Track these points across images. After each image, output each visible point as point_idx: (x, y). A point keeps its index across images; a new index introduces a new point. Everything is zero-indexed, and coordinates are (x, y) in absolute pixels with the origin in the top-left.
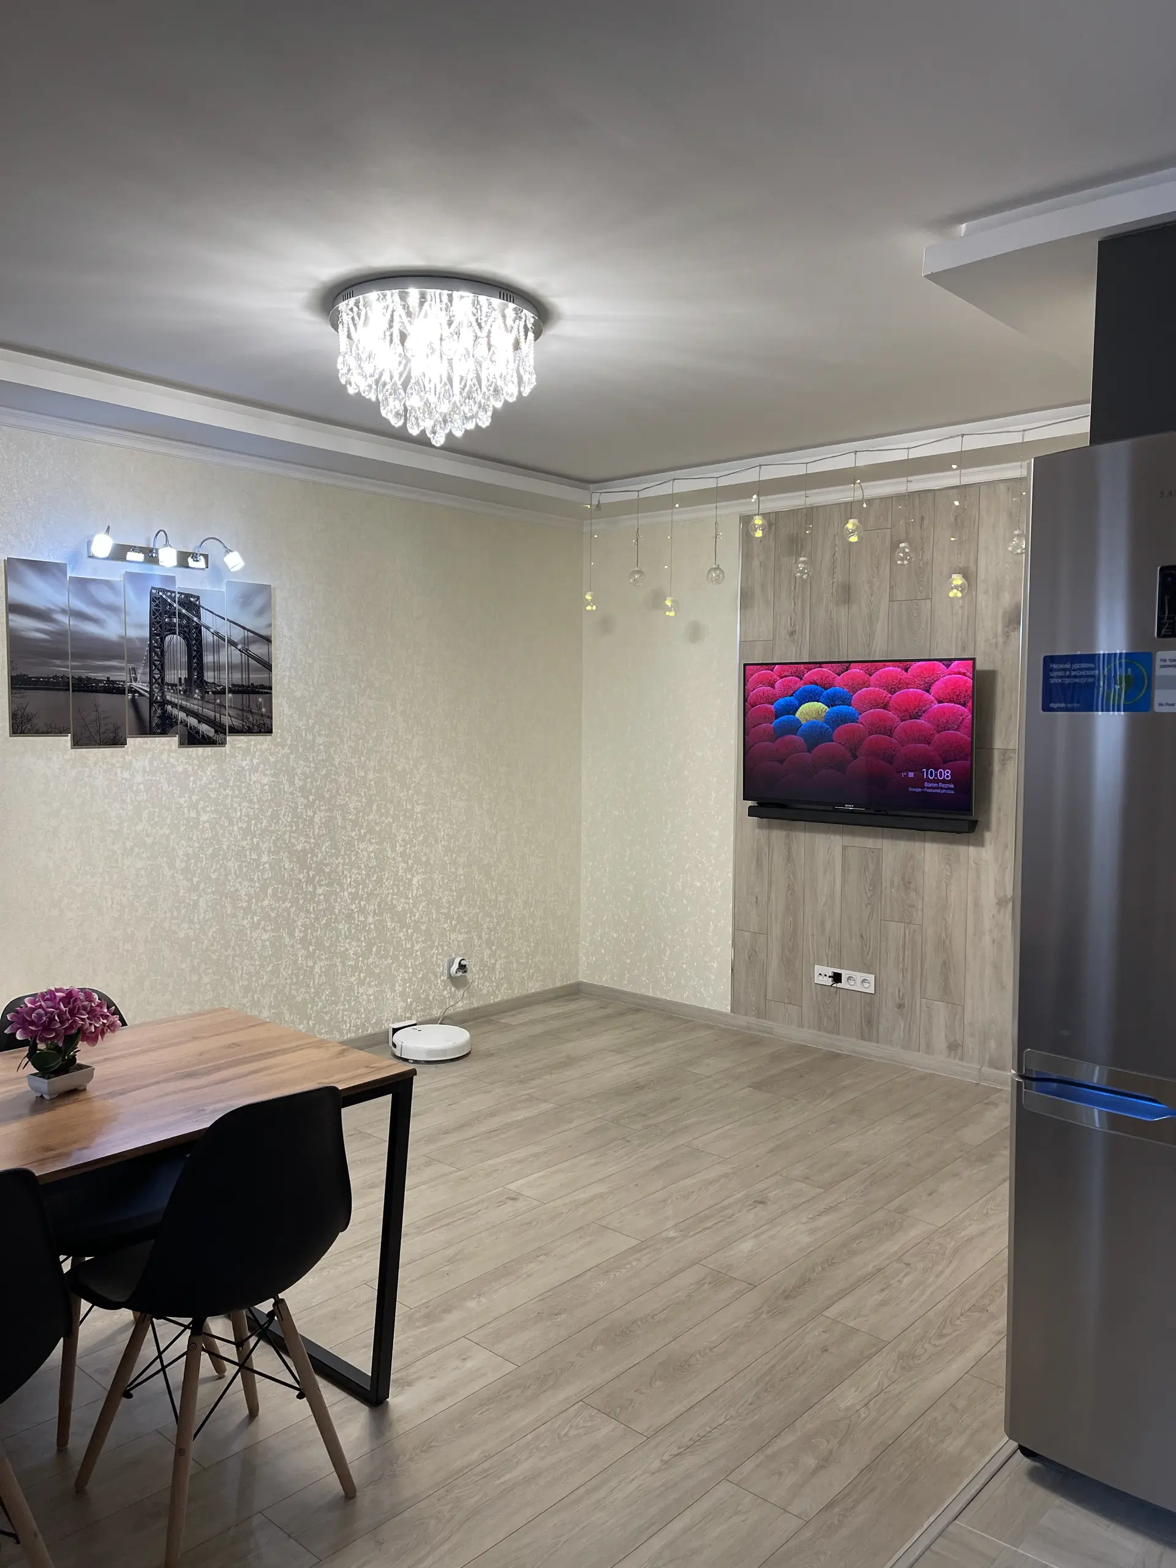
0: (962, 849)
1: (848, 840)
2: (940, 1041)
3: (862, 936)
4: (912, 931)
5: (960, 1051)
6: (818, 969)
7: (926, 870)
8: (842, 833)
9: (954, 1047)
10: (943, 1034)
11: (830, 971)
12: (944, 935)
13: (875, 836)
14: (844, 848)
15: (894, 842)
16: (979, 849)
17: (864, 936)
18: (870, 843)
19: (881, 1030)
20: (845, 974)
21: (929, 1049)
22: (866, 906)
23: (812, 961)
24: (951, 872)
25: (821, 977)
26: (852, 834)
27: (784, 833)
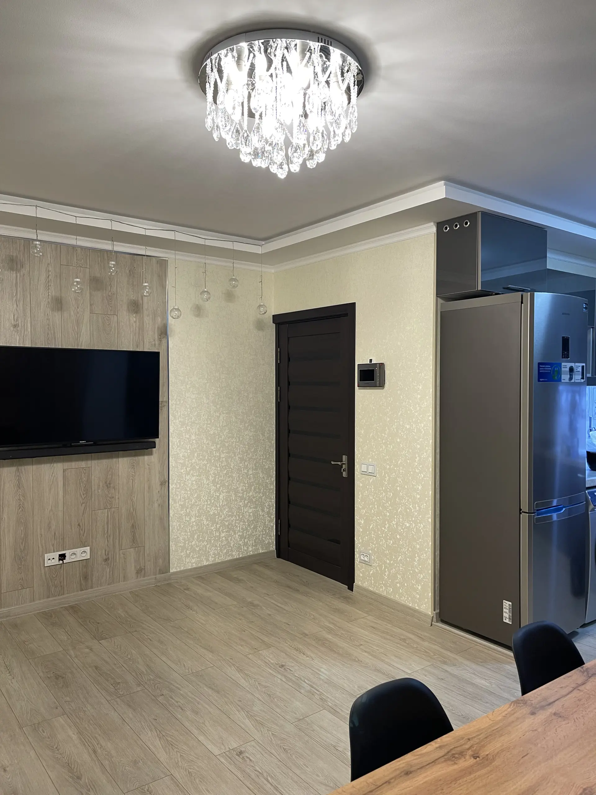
0: (141, 458)
1: (67, 465)
2: (131, 569)
3: (79, 525)
4: (112, 513)
5: (143, 572)
6: (47, 556)
7: (120, 474)
8: (63, 461)
9: (140, 571)
10: (133, 568)
11: (56, 555)
12: (132, 509)
13: (87, 459)
14: (64, 471)
15: (99, 461)
16: (150, 457)
17: (81, 524)
18: (83, 464)
19: (94, 580)
20: (68, 553)
21: (125, 578)
22: (82, 505)
23: (41, 553)
24: (135, 473)
25: (49, 561)
26: (71, 461)
27: (14, 469)
